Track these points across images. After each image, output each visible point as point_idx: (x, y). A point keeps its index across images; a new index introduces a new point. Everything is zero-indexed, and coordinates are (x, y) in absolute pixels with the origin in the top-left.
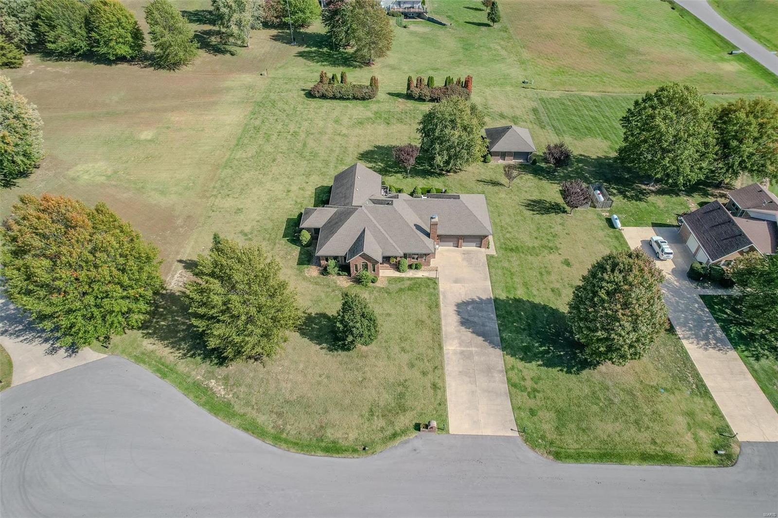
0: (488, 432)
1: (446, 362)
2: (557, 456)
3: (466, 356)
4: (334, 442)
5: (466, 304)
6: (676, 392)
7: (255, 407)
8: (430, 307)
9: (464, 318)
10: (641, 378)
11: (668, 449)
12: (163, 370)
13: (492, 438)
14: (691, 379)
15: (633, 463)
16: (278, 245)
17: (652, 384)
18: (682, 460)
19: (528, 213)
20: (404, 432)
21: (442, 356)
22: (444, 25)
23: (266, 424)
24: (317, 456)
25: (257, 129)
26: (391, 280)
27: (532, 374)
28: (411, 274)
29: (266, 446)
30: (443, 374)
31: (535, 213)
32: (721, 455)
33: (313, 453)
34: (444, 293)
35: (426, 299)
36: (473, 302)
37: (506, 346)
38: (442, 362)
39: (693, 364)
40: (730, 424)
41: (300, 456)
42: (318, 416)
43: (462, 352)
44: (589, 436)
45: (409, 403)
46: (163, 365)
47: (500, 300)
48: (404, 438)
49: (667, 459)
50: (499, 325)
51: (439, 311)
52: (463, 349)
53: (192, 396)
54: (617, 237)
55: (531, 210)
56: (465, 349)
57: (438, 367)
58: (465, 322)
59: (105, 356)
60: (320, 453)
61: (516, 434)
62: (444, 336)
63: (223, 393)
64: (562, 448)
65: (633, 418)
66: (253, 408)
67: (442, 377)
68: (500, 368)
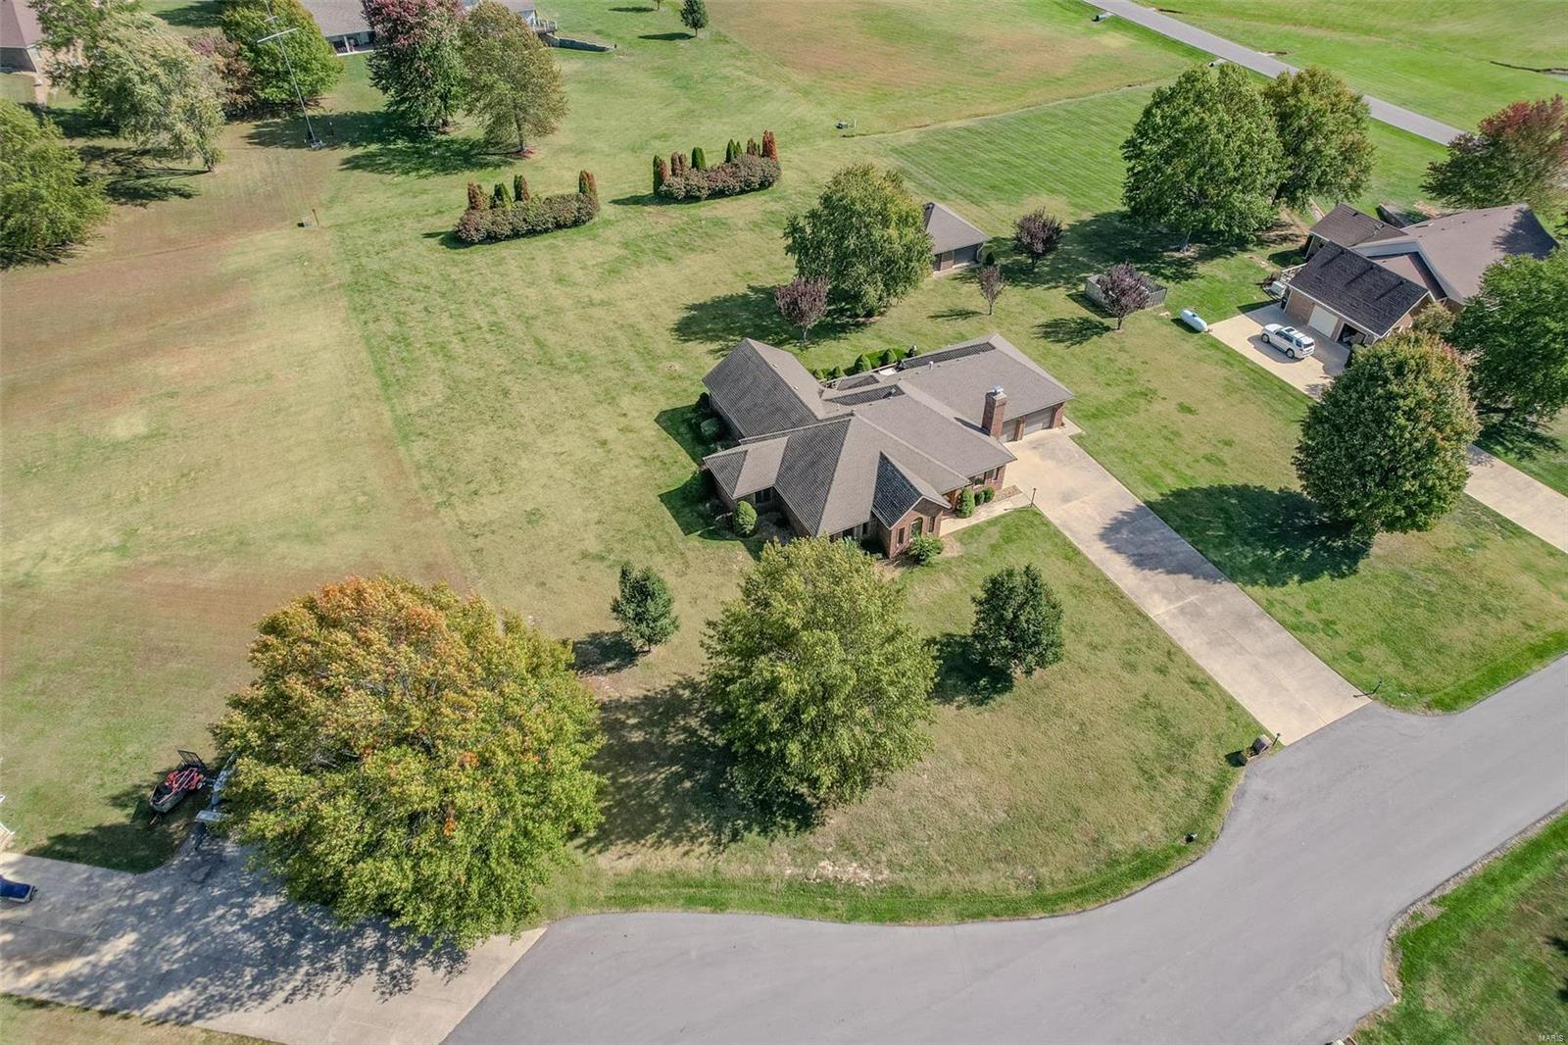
1: (1175, 637)
2: (1444, 705)
3: (1193, 614)
4: (1137, 855)
5: (1112, 530)
6: (1487, 544)
7: (951, 868)
8: (1067, 559)
9: (1134, 555)
13: (1343, 722)
14: (1487, 519)
16: (690, 554)
17: (1451, 545)
19: (1059, 348)
20: (1223, 779)
21: (1161, 631)
22: (602, 50)
23: (999, 886)
24: (1136, 892)
25: (401, 340)
26: (966, 536)
27: (1303, 600)
28: (985, 513)
30: (1188, 658)
31: (1067, 344)
34: (1065, 526)
35: (1048, 547)
36: (1120, 522)
38: (1167, 639)
41: (1110, 909)
42: (1072, 826)
43: (1182, 610)
45: (1186, 729)
46: (691, 886)
47: (1155, 503)
48: (1233, 789)
50: (1194, 544)
51: (1087, 559)
52: (1178, 605)
53: (813, 913)
54: (1212, 345)
55: (1058, 342)
56: (1181, 603)
57: (1172, 651)
58: (1141, 561)
61: (1367, 700)
62: (1132, 597)
63: (867, 875)
64: (1437, 691)
65: (1475, 603)
66: (950, 872)
67: (1189, 663)
68: (1255, 610)
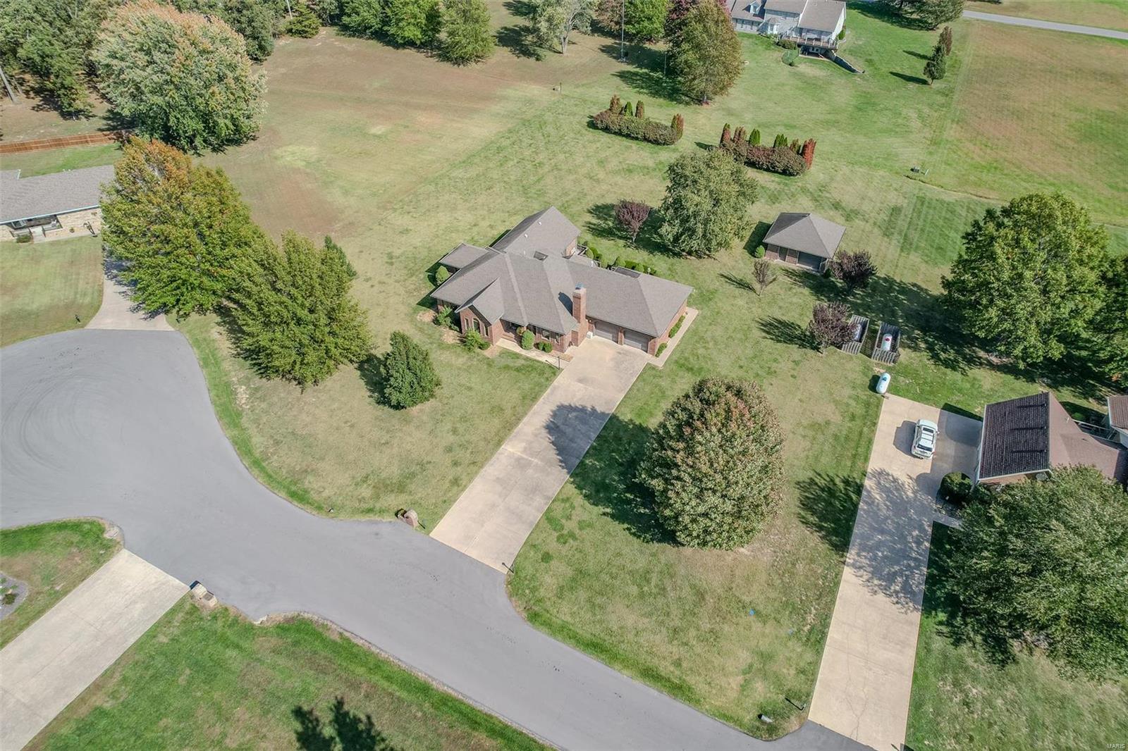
0: (473, 554)
1: (491, 462)
2: (534, 617)
3: (520, 465)
4: (305, 490)
5: (571, 409)
6: (771, 622)
7: (261, 426)
8: (524, 398)
9: (555, 423)
10: (734, 585)
11: (691, 680)
12: (209, 360)
13: (472, 561)
14: (810, 618)
15: (625, 671)
16: (414, 278)
17: (744, 598)
18: (698, 701)
19: (757, 333)
20: (381, 511)
21: (492, 454)
22: (853, 71)
23: (258, 446)
24: (278, 495)
25: (500, 149)
26: (506, 353)
27: (586, 517)
28: (534, 354)
29: (240, 466)
30: (477, 473)
31: (768, 336)
32: (764, 723)
33: (276, 491)
34: (555, 388)
35: (527, 387)
36: (583, 410)
37: (580, 474)
38: (486, 460)
39: (833, 602)
40: (816, 694)
41: (262, 488)
42: (310, 459)
43: (519, 459)
44: (595, 615)
45: (412, 486)
46: (213, 356)
47: (618, 419)
48: (377, 518)
49: (679, 690)
50: (593, 447)
51: (531, 406)
52: (523, 455)
53: (214, 392)
54: (867, 405)
55: (765, 331)
56: (526, 457)
57: (477, 464)
58: (552, 428)
59: (173, 329)
60: (283, 494)
61: (505, 571)
62: (513, 434)
63: (243, 401)
64: (548, 612)
65: (677, 623)
66: (258, 427)
67: (472, 475)
68: (550, 494)
